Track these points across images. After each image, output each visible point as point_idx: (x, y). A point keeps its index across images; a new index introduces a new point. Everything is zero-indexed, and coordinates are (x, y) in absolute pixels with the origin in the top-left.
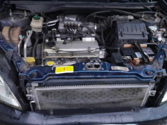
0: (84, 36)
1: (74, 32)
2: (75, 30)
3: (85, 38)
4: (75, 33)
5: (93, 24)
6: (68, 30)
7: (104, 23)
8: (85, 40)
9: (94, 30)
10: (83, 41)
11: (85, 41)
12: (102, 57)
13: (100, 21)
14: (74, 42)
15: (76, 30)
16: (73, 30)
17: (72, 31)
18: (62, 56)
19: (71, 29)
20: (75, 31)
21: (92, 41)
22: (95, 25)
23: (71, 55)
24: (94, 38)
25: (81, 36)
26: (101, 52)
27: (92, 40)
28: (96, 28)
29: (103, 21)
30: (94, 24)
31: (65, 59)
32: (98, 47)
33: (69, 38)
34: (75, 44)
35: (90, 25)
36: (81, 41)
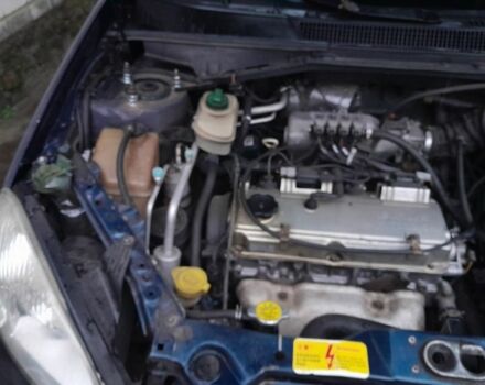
0: (387, 178)
1: (346, 157)
2: (349, 150)
3: (390, 188)
4: (350, 160)
5: (418, 124)
6: (324, 150)
8: (389, 198)
9: (421, 153)
10: (383, 197)
11: (392, 201)
12: (456, 269)
13: (442, 116)
14: (347, 198)
15: (354, 151)
16: (345, 150)
17: (340, 155)
18: (300, 255)
19: (335, 148)
20: (351, 155)
21: (417, 203)
22: (428, 134)
23: (334, 257)
24: (428, 192)
25: (376, 175)
26: (453, 250)
27: (420, 200)
28: (429, 142)
30: (424, 129)
31: (309, 267)
32: (448, 235)
33: (327, 181)
34: (354, 207)
35: (408, 132)
36: (373, 196)
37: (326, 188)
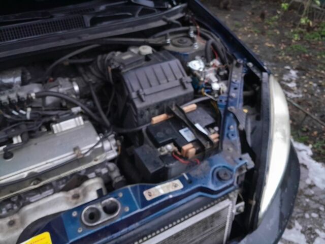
0: (54, 119)
1: (25, 115)
2: (26, 111)
3: (57, 125)
4: (28, 116)
5: (67, 79)
6: (8, 116)
7: (93, 74)
8: (60, 131)
9: (74, 96)
10: (55, 132)
11: (62, 132)
12: (113, 155)
13: (81, 69)
14: (34, 141)
15: (29, 110)
16: (21, 111)
17: (20, 116)
18: (11, 192)
19: (14, 112)
20: (28, 113)
21: (77, 127)
22: (74, 83)
23: (35, 182)
24: (80, 118)
25: (47, 120)
26: (107, 145)
27: (79, 124)
28: (76, 88)
29: (90, 70)
30: (71, 81)
31: (22, 196)
32: (98, 139)
33: (16, 135)
34: (39, 145)
35: (61, 86)
36: (50, 133)
37: (17, 140)
